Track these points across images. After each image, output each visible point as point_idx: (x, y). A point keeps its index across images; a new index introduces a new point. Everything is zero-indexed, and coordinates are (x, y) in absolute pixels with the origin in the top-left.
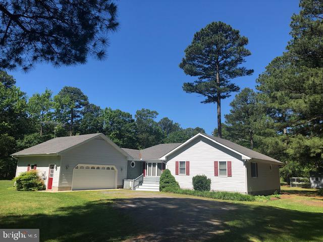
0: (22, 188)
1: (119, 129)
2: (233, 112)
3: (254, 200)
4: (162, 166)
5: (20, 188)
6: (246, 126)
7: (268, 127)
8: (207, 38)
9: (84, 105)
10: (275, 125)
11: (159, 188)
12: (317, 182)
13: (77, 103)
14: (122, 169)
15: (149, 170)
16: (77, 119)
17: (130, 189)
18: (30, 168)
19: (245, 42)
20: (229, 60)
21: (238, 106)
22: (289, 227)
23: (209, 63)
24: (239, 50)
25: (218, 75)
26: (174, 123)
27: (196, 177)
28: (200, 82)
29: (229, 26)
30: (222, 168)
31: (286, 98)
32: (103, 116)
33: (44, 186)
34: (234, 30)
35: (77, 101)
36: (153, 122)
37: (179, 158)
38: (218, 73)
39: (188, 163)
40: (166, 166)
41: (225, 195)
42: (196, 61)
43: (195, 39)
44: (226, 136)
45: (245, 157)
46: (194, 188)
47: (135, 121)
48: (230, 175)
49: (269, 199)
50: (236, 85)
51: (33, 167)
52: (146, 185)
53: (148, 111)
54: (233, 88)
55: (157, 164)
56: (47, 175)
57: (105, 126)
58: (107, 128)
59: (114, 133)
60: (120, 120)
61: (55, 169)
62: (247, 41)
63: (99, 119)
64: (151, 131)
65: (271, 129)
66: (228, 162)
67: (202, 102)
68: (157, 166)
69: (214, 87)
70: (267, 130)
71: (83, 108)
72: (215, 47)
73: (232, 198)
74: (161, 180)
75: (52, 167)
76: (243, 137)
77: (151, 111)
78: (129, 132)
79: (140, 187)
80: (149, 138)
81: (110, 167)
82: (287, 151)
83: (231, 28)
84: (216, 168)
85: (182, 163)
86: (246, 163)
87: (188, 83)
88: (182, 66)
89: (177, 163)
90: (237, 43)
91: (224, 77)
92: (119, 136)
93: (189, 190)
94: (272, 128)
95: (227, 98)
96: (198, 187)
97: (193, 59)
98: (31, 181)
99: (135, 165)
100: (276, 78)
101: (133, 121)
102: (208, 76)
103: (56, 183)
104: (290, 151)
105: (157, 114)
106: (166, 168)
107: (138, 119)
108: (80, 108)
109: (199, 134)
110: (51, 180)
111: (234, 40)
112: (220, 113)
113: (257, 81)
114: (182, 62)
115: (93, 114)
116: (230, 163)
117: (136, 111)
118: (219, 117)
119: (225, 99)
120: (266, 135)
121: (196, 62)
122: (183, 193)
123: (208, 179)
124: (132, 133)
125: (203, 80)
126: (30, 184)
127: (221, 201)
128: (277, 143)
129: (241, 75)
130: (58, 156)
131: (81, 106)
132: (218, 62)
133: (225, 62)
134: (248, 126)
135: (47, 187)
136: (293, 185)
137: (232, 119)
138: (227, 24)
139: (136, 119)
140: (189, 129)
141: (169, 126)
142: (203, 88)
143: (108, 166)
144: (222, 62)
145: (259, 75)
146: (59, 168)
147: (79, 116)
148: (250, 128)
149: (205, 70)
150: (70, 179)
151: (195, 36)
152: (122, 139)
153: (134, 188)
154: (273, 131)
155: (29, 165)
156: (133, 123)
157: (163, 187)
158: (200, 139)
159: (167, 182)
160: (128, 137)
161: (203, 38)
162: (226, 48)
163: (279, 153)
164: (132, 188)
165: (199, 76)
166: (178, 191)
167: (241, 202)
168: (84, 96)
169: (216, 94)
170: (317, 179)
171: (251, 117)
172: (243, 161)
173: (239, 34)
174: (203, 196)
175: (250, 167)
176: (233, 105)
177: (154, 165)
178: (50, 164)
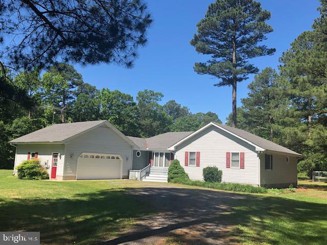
0: (24, 176)
1: (119, 113)
2: (252, 96)
3: (266, 192)
4: (170, 156)
5: (22, 177)
6: (265, 112)
7: (287, 116)
8: (223, 12)
9: (77, 85)
10: (295, 114)
11: (167, 179)
13: (70, 82)
14: (127, 159)
15: (156, 160)
16: (69, 100)
17: (136, 179)
18: (31, 156)
19: (267, 16)
20: (248, 36)
21: (257, 88)
22: (290, 213)
23: (224, 40)
24: (259, 26)
25: (234, 54)
26: (182, 107)
27: (207, 168)
28: (214, 62)
30: (234, 160)
31: (308, 85)
32: (100, 97)
33: (48, 175)
34: (255, 2)
35: (70, 80)
36: (157, 105)
37: (189, 148)
38: (234, 52)
39: (199, 153)
40: (175, 156)
41: (236, 186)
42: (210, 36)
43: (209, 11)
44: (242, 123)
45: (258, 149)
46: (205, 180)
47: (137, 104)
48: (242, 167)
49: (283, 193)
50: (255, 66)
51: (33, 155)
52: (153, 175)
53: (152, 93)
54: (251, 70)
55: (164, 154)
56: (50, 164)
57: (102, 110)
58: (105, 112)
59: (112, 117)
60: (120, 103)
61: (58, 158)
62: (270, 15)
63: (95, 101)
64: (155, 116)
65: (290, 117)
66: (241, 153)
67: (215, 85)
68: (164, 156)
69: (229, 68)
70: (286, 119)
71: (76, 89)
72: (232, 21)
73: (243, 189)
74: (170, 171)
75: (55, 156)
76: (261, 124)
77: (155, 92)
78: (130, 116)
79: (147, 177)
80: (152, 124)
81: (115, 156)
84: (228, 159)
85: (192, 153)
86: (260, 155)
87: (200, 63)
88: (194, 43)
89: (186, 153)
90: (257, 18)
91: (241, 57)
92: (119, 122)
93: (199, 182)
94: (293, 117)
95: (244, 80)
96: (209, 178)
97: (207, 34)
98: (34, 170)
99: (140, 155)
100: (298, 61)
101: (134, 104)
102: (223, 55)
103: (60, 172)
104: (310, 143)
105: (162, 96)
106: (175, 158)
107: (140, 102)
108: (73, 87)
109: (211, 123)
110: (54, 170)
111: (255, 13)
112: (236, 98)
113: (280, 59)
114: (194, 38)
115: (87, 96)
116: (243, 154)
117: (138, 92)
118: (234, 102)
119: (241, 82)
120: (284, 124)
121: (209, 38)
122: (192, 185)
123: (220, 171)
124: (133, 118)
125: (218, 59)
126: (32, 173)
127: (232, 192)
128: (296, 133)
129: (261, 55)
130: (63, 144)
131: (74, 86)
132: (234, 39)
133: (243, 38)
134: (269, 112)
135: (50, 176)
136: (316, 180)
137: (250, 104)
139: (137, 102)
140: (199, 114)
141: (176, 111)
142: (217, 69)
143: (113, 155)
144: (239, 39)
145: (283, 53)
146: (63, 157)
147: (71, 98)
148: (270, 114)
149: (220, 47)
150: (74, 170)
151: (209, 8)
152: (122, 125)
153: (141, 178)
154: (293, 120)
155: (29, 153)
156: (135, 107)
157: (172, 178)
158: (212, 128)
159: (176, 173)
160: (129, 122)
161: (219, 12)
162: (244, 22)
163: (298, 145)
164: (139, 179)
165: (213, 55)
166: (187, 183)
167: (252, 194)
168: (78, 74)
169: (231, 76)
171: (272, 101)
172: (257, 152)
173: (261, 6)
174: (213, 188)
175: (264, 159)
176: (251, 87)
177: (162, 155)
178: (53, 153)
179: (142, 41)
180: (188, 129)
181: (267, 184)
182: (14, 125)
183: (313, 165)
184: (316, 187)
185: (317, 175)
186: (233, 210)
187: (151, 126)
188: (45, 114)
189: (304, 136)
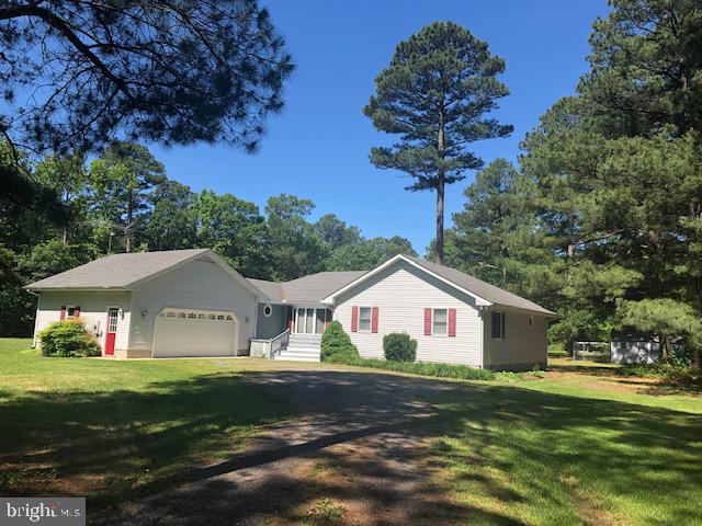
0: (54, 350)
1: (232, 237)
2: (470, 208)
3: (493, 378)
4: (325, 314)
5: (49, 350)
6: (494, 238)
7: (532, 245)
8: (422, 57)
9: (155, 183)
10: (545, 242)
11: (319, 356)
12: (622, 350)
13: (142, 178)
14: (247, 320)
15: (300, 321)
16: (140, 211)
17: (264, 356)
18: (67, 313)
19: (499, 67)
20: (465, 102)
21: (480, 195)
22: (534, 414)
23: (423, 108)
24: (485, 85)
25: (441, 133)
26: (347, 227)
27: (391, 335)
28: (405, 148)
29: (468, 33)
30: (439, 322)
31: (568, 190)
32: (197, 207)
33: (99, 348)
34: (478, 42)
35: (141, 173)
36: (303, 223)
37: (361, 300)
39: (376, 310)
40: (334, 315)
41: (440, 368)
42: (399, 101)
43: (398, 56)
44: (453, 256)
45: (480, 301)
46: (386, 357)
47: (267, 220)
48: (452, 334)
49: (522, 379)
50: (477, 156)
51: (71, 312)
52: (293, 349)
53: (294, 200)
54: (471, 162)
55: (315, 311)
56: (103, 329)
57: (200, 230)
58: (206, 234)
59: (220, 244)
60: (234, 217)
61: (119, 316)
62: (503, 65)
63: (189, 213)
64: (299, 243)
65: (537, 248)
66: (450, 310)
67: (407, 189)
68: (315, 315)
69: (432, 159)
70: (530, 251)
71: (152, 190)
72: (438, 74)
73: (453, 373)
74: (324, 341)
75: (113, 313)
76: (487, 259)
77: (299, 200)
78: (254, 243)
79: (283, 353)
80: (294, 257)
81: (225, 314)
82: (564, 292)
83: (471, 37)
84: (427, 320)
85: (364, 310)
86: (483, 312)
87: (381, 148)
88: (369, 112)
89: (355, 309)
90: (482, 69)
91: (453, 139)
92: (232, 252)
93: (375, 360)
94: (541, 247)
95: (457, 182)
96: (393, 354)
97: (394, 97)
98: (73, 339)
99: (271, 313)
100: (552, 149)
101: (260, 220)
102: (421, 135)
103: (122, 342)
104: (570, 292)
105: (313, 206)
106: (334, 319)
107: (272, 216)
108: (147, 187)
109: (399, 256)
110: (111, 338)
111: (478, 62)
112: (442, 212)
113: (522, 145)
114: (369, 103)
115: (174, 203)
116: (453, 312)
117: (268, 198)
118: (440, 219)
119: (453, 184)
120: (527, 259)
121: (398, 104)
122: (364, 366)
123: (413, 341)
124: (258, 245)
125: (412, 143)
126: (69, 345)
127: (434, 378)
128: (546, 276)
129: (488, 136)
130: (128, 292)
131: (149, 185)
132: (442, 107)
133: (457, 106)
134: (500, 238)
135: (103, 352)
136: (579, 358)
137: (467, 224)
138: (465, 28)
139: (267, 217)
140: (378, 240)
141: (338, 233)
142: (411, 160)
143: (220, 313)
144: (451, 107)
145: (527, 134)
146: (128, 315)
147: (144, 207)
148: (501, 242)
149: (415, 120)
150: (149, 339)
151: (398, 49)
152: (237, 258)
153: (272, 355)
154: (541, 252)
155: (64, 308)
156: (262, 224)
157: (328, 354)
158: (400, 265)
159: (335, 344)
160: (250, 253)
161: (414, 57)
162: (459, 76)
163: (549, 295)
164: (268, 356)
165: (403, 135)
166: (355, 362)
167: (469, 381)
168: (156, 164)
169: (435, 174)
170: (624, 346)
171: (505, 219)
172: (477, 308)
173: (488, 49)
174: (401, 371)
175: (490, 320)
176: (471, 193)
177: (310, 312)
178: (109, 307)
179: (275, 105)
180: (357, 266)
181: (494, 364)
182: (34, 255)
183: (575, 330)
184: (579, 369)
185: (581, 348)
186: (436, 410)
187: (293, 260)
188: (95, 237)
189: (560, 280)
